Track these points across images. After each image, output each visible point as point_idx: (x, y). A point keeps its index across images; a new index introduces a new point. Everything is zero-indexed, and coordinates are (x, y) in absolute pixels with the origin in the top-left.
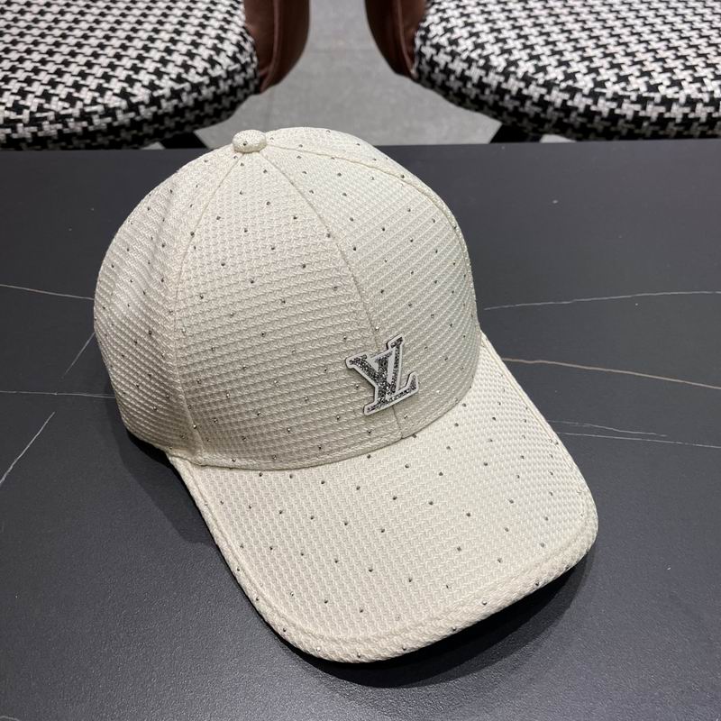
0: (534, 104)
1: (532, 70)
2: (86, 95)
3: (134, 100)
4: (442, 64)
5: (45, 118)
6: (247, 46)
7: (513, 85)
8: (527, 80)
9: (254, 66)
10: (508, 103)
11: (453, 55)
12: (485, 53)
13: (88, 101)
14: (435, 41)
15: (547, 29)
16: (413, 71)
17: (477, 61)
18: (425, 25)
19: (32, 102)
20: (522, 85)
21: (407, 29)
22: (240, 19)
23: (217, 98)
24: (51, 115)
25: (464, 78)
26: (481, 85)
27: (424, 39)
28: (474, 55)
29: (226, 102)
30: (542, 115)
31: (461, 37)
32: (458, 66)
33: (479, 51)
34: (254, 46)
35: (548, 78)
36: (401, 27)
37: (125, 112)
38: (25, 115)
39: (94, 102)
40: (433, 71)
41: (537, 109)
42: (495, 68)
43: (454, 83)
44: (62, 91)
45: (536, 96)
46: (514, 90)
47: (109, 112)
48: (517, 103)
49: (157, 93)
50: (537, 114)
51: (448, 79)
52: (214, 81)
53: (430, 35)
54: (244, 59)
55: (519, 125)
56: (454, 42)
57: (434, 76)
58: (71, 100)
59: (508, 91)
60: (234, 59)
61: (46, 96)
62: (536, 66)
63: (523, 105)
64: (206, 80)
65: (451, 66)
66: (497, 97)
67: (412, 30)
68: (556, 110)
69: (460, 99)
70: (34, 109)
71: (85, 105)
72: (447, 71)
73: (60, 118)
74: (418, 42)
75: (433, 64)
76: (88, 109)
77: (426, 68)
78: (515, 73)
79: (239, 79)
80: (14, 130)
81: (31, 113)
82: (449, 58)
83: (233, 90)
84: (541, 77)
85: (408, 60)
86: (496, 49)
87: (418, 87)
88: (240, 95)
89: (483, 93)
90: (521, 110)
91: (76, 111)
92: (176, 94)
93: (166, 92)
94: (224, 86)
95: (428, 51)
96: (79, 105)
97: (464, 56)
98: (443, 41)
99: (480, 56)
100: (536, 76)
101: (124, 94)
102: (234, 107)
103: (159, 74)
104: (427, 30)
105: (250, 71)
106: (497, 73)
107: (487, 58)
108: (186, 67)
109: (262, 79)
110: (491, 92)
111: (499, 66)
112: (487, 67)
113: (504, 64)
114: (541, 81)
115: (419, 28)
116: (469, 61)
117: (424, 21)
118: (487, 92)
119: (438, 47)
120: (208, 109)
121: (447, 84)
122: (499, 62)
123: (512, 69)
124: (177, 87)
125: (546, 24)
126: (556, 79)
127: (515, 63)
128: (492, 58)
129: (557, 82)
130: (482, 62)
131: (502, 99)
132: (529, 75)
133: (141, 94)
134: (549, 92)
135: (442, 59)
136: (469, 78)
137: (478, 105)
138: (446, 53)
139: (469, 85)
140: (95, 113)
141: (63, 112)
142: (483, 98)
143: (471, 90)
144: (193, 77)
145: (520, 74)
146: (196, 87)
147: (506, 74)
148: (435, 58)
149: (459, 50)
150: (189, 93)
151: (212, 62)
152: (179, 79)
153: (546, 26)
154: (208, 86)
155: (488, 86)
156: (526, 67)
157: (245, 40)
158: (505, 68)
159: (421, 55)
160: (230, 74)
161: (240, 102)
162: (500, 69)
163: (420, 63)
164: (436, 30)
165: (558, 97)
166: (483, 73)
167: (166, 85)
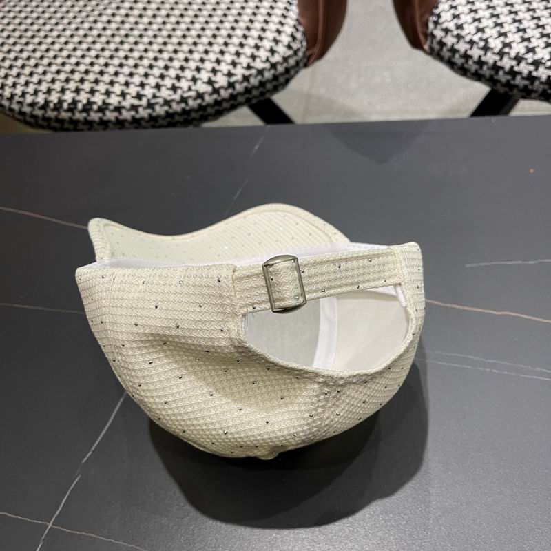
0: (523, 78)
1: (523, 51)
2: (184, 84)
3: (217, 86)
4: (449, 44)
5: (157, 103)
6: (299, 36)
7: (507, 63)
8: (519, 59)
9: (303, 49)
10: (502, 77)
11: (459, 37)
12: (485, 36)
13: (185, 88)
14: (444, 26)
15: (538, 13)
16: (426, 47)
17: (477, 43)
18: (437, 11)
19: (148, 92)
20: (514, 63)
21: (422, 16)
22: (294, 13)
23: (275, 78)
24: (161, 101)
25: (466, 57)
26: (480, 63)
27: (436, 23)
28: (476, 38)
29: (282, 79)
30: (530, 87)
31: (466, 23)
32: (462, 47)
33: (480, 34)
34: (304, 34)
35: (536, 57)
36: (418, 15)
37: (211, 94)
38: (144, 102)
39: (190, 89)
40: (441, 49)
41: (526, 82)
42: (492, 49)
43: (458, 59)
44: (168, 82)
45: (525, 72)
46: (507, 67)
47: (200, 96)
48: (509, 77)
49: (233, 79)
50: (526, 87)
51: (453, 56)
52: (274, 66)
53: (441, 21)
54: (295, 46)
55: (510, 93)
56: (460, 27)
57: (442, 54)
58: (174, 88)
59: (502, 68)
60: (289, 47)
61: (158, 87)
62: (527, 47)
63: (514, 78)
64: (267, 65)
65: (456, 47)
66: (493, 72)
67: (426, 16)
68: (542, 83)
69: (463, 71)
70: (150, 96)
71: (184, 92)
72: (453, 50)
73: (167, 103)
74: (431, 26)
75: (442, 44)
76: (185, 95)
77: (436, 47)
78: (508, 53)
79: (292, 62)
80: (137, 112)
81: (148, 100)
82: (455, 40)
83: (287, 70)
84: (530, 58)
85: (422, 38)
86: (494, 32)
87: (429, 59)
88: (292, 72)
89: (481, 68)
90: (512, 82)
91: (177, 97)
92: (246, 78)
93: (239, 77)
94: (280, 69)
95: (439, 33)
96: (179, 92)
97: (468, 39)
98: (451, 26)
99: (481, 39)
100: (526, 56)
101: (210, 82)
102: (287, 81)
103: (234, 64)
104: (439, 16)
105: (300, 54)
106: (494, 53)
107: (486, 40)
108: (253, 57)
109: (309, 58)
110: (488, 69)
111: (495, 47)
112: (486, 48)
113: (500, 46)
114: (530, 60)
115: (432, 14)
116: (472, 43)
117: (437, 7)
118: (485, 68)
119: (447, 31)
120: (269, 86)
121: (453, 60)
122: (496, 44)
123: (506, 50)
124: (247, 73)
125: (538, 8)
126: (543, 58)
127: (509, 45)
128: (490, 40)
129: (543, 61)
130: (482, 44)
131: (497, 73)
132: (520, 55)
133: (221, 81)
134: (536, 69)
135: (450, 40)
136: (471, 57)
137: (477, 76)
138: (453, 36)
139: (470, 62)
140: (190, 97)
141: (169, 98)
142: (481, 72)
143: (472, 66)
144: (259, 65)
145: (513, 54)
146: (260, 72)
147: (501, 54)
148: (444, 40)
149: (463, 33)
150: (256, 76)
151: (272, 51)
152: (249, 67)
153: (537, 11)
154: (269, 70)
155: (486, 63)
156: (519, 48)
157: (297, 30)
158: (501, 49)
159: (433, 36)
160: (285, 59)
161: (292, 77)
162: (496, 50)
163: (432, 42)
164: (446, 16)
165: (544, 74)
166: (482, 52)
167: (239, 72)
